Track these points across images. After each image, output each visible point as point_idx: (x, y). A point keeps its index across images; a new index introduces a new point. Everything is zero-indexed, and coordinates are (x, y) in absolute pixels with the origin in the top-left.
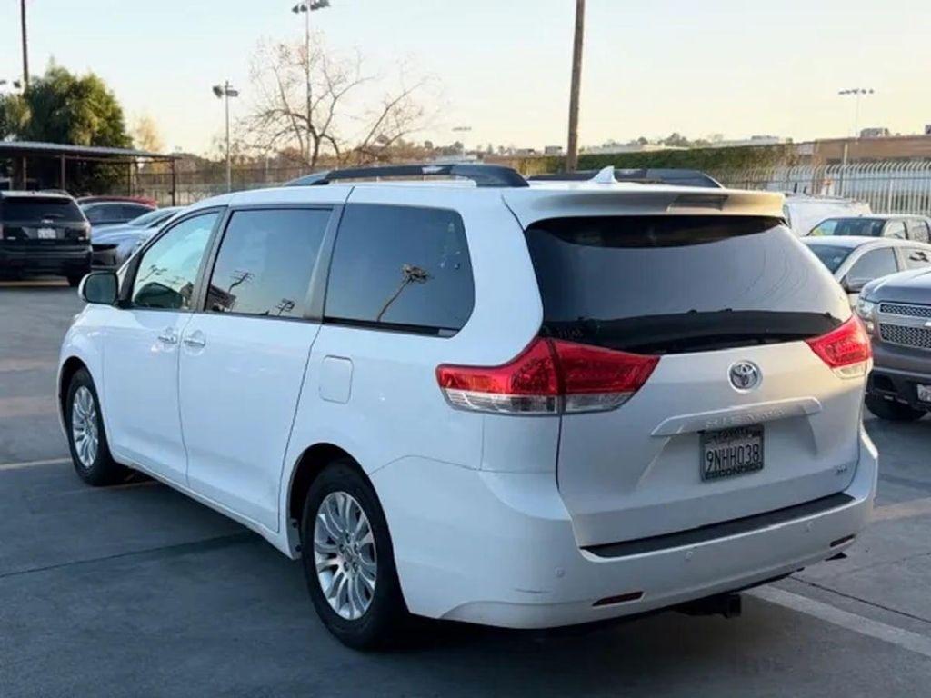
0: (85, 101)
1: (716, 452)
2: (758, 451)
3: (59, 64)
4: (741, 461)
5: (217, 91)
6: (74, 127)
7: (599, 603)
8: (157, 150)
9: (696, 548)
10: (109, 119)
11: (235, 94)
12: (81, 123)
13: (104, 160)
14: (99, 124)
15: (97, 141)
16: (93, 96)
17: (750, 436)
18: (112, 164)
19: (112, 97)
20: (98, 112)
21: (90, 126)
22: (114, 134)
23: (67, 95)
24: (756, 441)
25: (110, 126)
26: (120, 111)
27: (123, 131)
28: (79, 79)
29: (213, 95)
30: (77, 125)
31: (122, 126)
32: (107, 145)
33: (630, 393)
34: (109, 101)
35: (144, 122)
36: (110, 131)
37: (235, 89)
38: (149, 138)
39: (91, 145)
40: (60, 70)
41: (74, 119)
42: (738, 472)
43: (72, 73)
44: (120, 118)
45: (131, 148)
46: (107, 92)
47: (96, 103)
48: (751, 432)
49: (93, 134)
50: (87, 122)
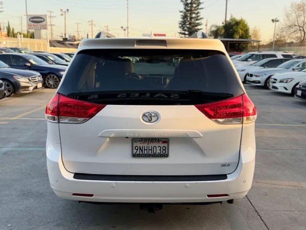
0: (238, 26)
1: (140, 146)
2: (167, 149)
3: (233, 17)
4: (155, 152)
5: (273, 21)
6: (235, 33)
7: (74, 194)
8: (257, 39)
9: (116, 182)
10: (245, 31)
11: (278, 21)
12: (237, 32)
13: (241, 43)
14: (242, 32)
15: (241, 37)
16: (241, 25)
17: (161, 142)
18: (244, 44)
19: (247, 25)
20: (242, 29)
21: (239, 33)
22: (246, 35)
23: (234, 25)
24: (166, 145)
25: (245, 33)
26: (248, 28)
27: (249, 34)
28: (238, 20)
29: (272, 22)
30: (236, 33)
31: (249, 32)
32: (244, 38)
33: (88, 119)
34: (246, 26)
35: (254, 31)
36: (245, 34)
37: (278, 20)
38: (255, 36)
39: (239, 38)
40: (234, 18)
41: (235, 31)
42: (153, 156)
43: (237, 19)
44: (248, 30)
45: (251, 39)
46: (246, 23)
47: (241, 27)
48: (161, 141)
49: (240, 35)
50: (238, 32)
